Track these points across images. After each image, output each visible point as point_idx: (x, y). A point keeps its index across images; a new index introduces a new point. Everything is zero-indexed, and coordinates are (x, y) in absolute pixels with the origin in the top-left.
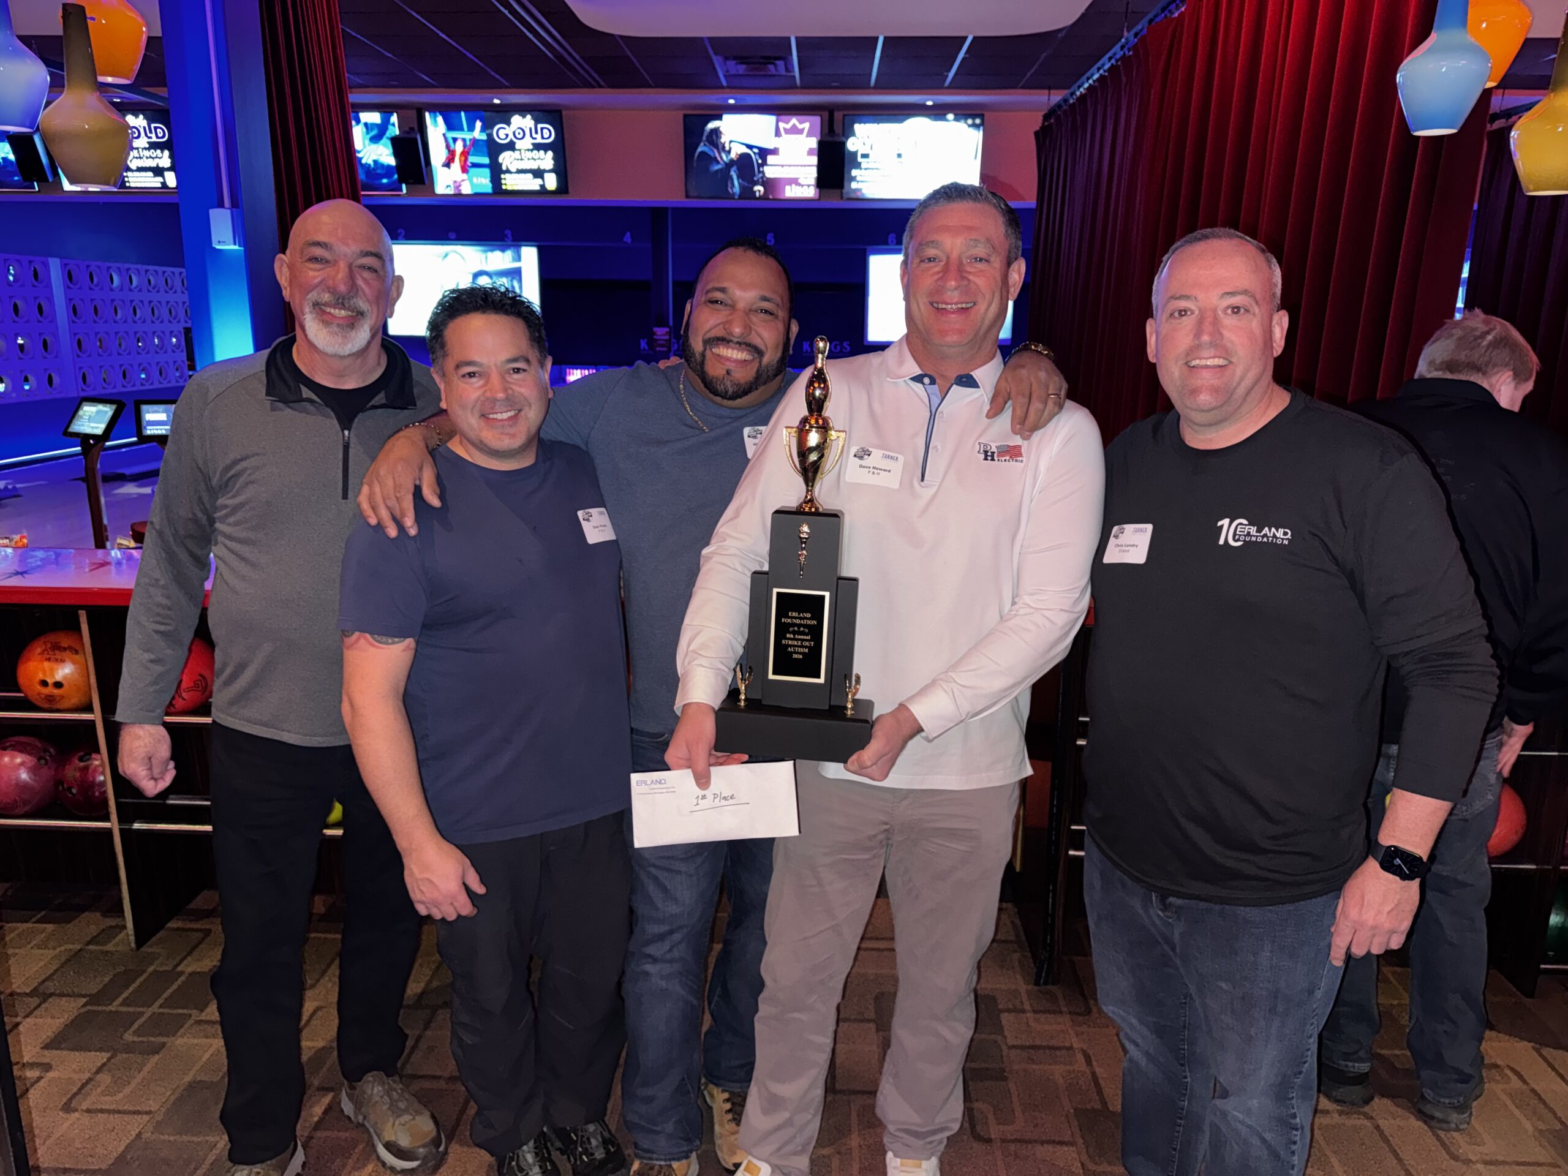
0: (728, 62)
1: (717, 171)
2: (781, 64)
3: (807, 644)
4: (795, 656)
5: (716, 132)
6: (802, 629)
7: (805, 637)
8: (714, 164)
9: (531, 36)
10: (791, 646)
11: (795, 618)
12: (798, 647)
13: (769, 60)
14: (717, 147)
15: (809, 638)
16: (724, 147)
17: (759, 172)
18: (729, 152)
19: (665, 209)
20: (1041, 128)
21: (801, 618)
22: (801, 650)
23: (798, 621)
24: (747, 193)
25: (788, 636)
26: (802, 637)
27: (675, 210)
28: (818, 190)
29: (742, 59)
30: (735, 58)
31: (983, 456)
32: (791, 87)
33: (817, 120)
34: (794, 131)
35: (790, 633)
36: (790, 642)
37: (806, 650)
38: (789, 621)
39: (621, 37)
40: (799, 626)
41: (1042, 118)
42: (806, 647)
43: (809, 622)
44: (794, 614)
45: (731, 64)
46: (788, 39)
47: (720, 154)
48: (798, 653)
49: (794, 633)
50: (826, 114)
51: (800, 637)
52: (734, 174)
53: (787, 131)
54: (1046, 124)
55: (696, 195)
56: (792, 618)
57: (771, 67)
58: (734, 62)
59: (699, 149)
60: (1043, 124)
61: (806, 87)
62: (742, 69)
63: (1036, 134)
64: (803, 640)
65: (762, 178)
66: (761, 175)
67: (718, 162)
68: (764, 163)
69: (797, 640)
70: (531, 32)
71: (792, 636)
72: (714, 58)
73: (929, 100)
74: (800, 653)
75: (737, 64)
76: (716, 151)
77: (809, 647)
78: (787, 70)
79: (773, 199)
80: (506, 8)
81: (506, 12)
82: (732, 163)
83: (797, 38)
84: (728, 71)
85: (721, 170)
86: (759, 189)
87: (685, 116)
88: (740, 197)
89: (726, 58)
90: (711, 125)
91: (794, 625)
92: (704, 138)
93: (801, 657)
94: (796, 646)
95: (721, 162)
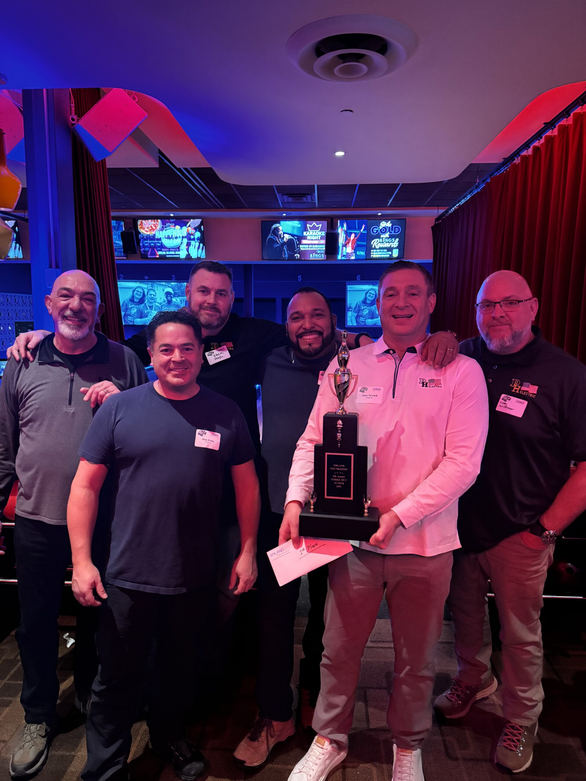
0: (284, 196)
1: (277, 247)
2: (309, 197)
3: (343, 480)
4: (338, 486)
5: (277, 229)
6: (340, 473)
7: (342, 477)
8: (276, 244)
9: (191, 185)
10: (335, 481)
11: (337, 467)
12: (339, 481)
13: (304, 195)
14: (277, 236)
15: (344, 477)
16: (280, 236)
17: (297, 247)
18: (283, 238)
19: (250, 265)
20: (435, 224)
21: (340, 468)
22: (340, 483)
23: (338, 469)
24: (291, 257)
25: (334, 476)
26: (341, 477)
27: (256, 266)
28: (326, 255)
29: (290, 195)
30: (287, 194)
31: (422, 385)
32: (313, 208)
33: (325, 223)
34: (314, 228)
35: (335, 475)
36: (335, 479)
37: (343, 483)
38: (334, 469)
39: (234, 185)
40: (339, 471)
41: (435, 220)
42: (343, 482)
43: (344, 469)
44: (336, 465)
45: (285, 197)
46: (314, 186)
47: (278, 239)
48: (339, 485)
49: (337, 475)
50: (330, 220)
51: (339, 477)
52: (285, 248)
53: (311, 228)
54: (437, 223)
55: (267, 258)
56: (335, 467)
57: (304, 198)
58: (287, 196)
59: (269, 237)
60: (435, 223)
61: (321, 208)
62: (290, 199)
63: (432, 227)
64: (341, 478)
65: (299, 250)
66: (298, 249)
67: (278, 243)
68: (300, 243)
69: (339, 478)
70: (191, 183)
71: (336, 476)
72: (277, 195)
73: (379, 213)
74: (340, 485)
75: (288, 197)
76: (276, 238)
77: (344, 482)
78: (312, 200)
79: (304, 260)
80: (180, 172)
81: (180, 174)
82: (284, 243)
83: (318, 186)
84: (283, 200)
85: (279, 246)
86: (297, 256)
87: (262, 221)
88: (288, 260)
89: (283, 195)
90: (274, 226)
91: (336, 471)
92: (271, 232)
93: (341, 487)
94: (338, 481)
95: (279, 243)
